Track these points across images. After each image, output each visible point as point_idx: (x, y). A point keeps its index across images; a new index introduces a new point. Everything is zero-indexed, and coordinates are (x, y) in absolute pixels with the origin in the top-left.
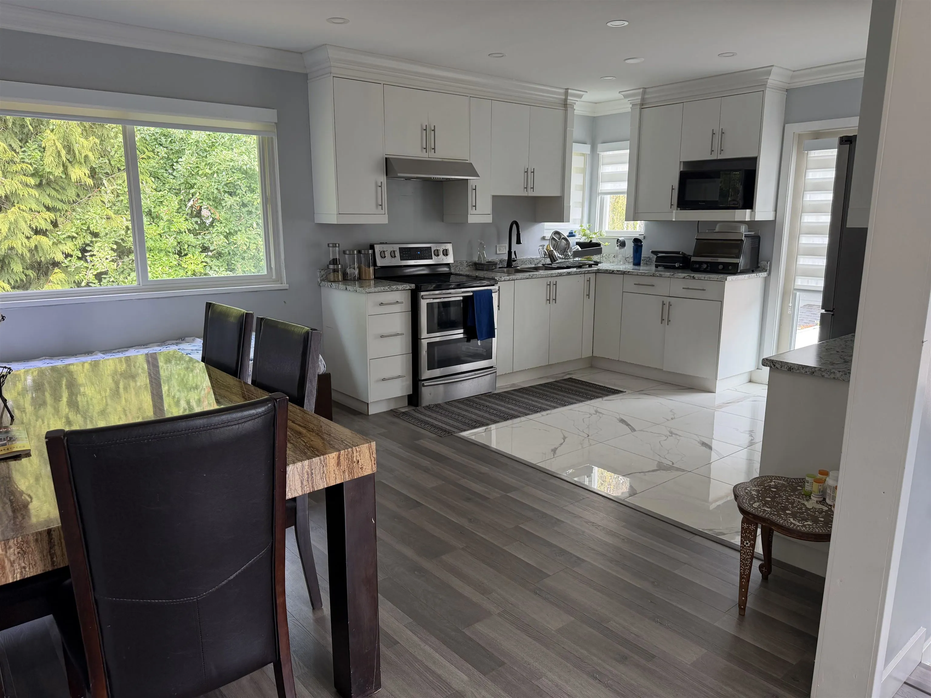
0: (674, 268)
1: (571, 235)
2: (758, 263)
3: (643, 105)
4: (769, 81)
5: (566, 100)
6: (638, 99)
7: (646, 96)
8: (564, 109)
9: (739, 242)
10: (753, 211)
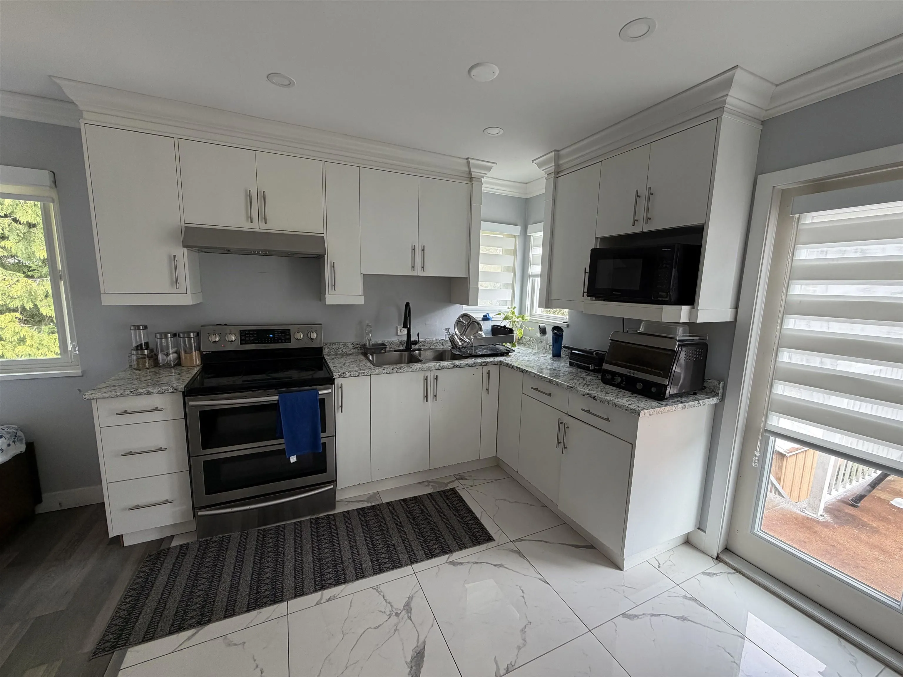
0: (587, 369)
1: (486, 318)
2: (703, 380)
3: (558, 173)
4: (729, 99)
5: (470, 172)
6: (551, 167)
7: (561, 162)
8: (469, 183)
9: (670, 353)
10: (694, 308)
